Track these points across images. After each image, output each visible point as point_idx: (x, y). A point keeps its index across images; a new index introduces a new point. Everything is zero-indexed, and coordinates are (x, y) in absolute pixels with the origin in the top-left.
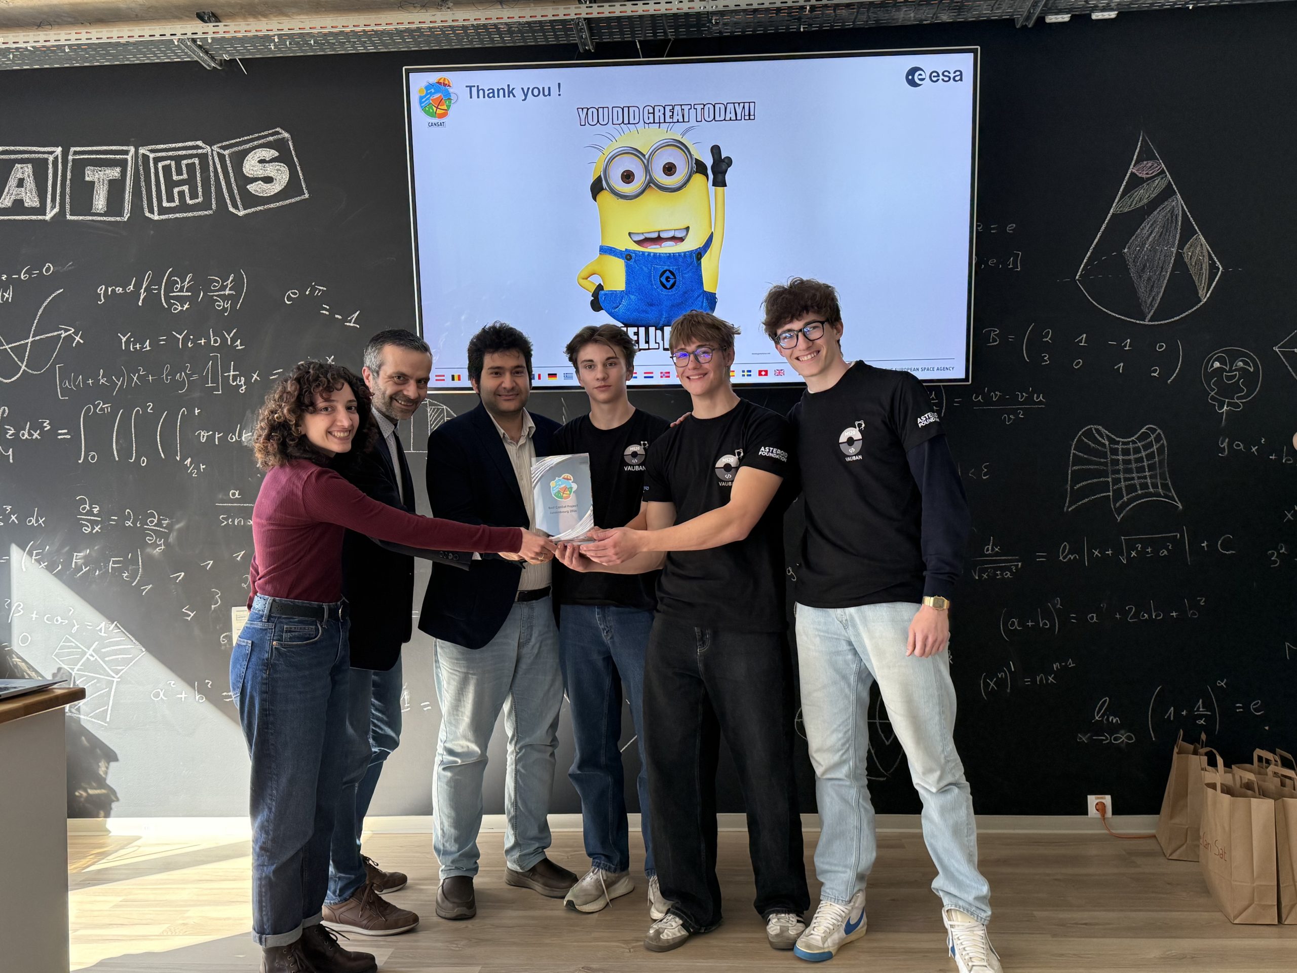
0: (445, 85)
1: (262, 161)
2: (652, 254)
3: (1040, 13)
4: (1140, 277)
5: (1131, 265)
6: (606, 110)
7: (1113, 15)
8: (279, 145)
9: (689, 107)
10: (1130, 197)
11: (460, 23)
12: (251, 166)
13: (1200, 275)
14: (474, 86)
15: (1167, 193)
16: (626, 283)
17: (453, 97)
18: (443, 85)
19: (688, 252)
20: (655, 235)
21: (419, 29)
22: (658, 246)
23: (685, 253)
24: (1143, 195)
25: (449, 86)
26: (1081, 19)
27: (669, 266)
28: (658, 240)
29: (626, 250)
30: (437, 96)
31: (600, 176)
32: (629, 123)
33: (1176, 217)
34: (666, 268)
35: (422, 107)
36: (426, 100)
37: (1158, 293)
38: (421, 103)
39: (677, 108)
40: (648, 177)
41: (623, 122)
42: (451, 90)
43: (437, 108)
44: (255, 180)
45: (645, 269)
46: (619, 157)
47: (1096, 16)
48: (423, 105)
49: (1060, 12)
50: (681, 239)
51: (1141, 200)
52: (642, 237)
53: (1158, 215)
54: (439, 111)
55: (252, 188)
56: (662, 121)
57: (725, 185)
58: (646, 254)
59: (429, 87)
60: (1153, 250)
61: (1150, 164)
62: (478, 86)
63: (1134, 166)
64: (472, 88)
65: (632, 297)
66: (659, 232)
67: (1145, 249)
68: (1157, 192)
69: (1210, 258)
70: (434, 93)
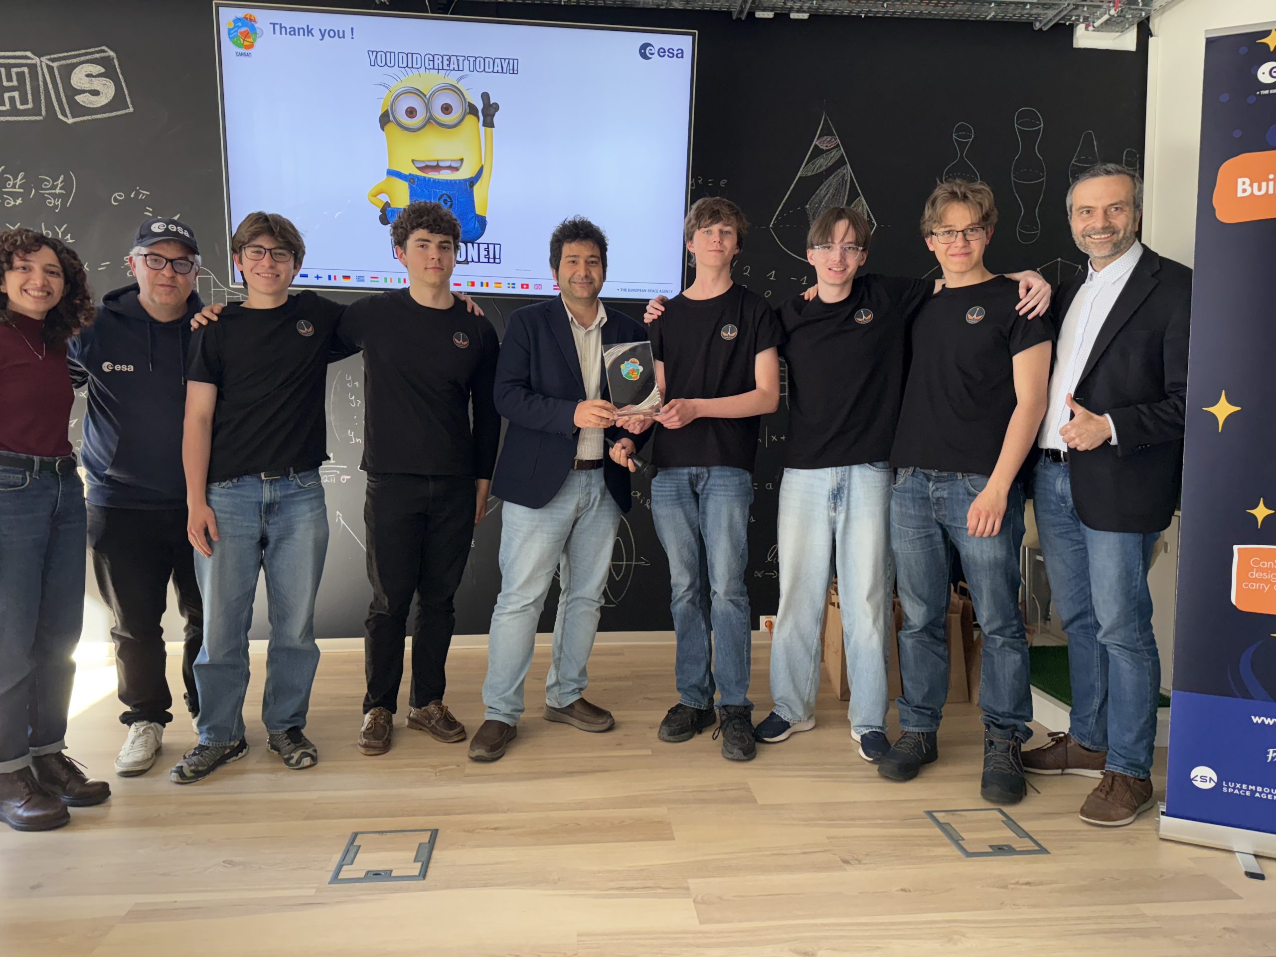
0: (251, 20)
1: (88, 76)
2: (431, 179)
3: (750, 9)
6: (392, 54)
7: (805, 16)
8: (104, 62)
9: (463, 58)
10: (813, 164)
12: (78, 79)
14: (278, 24)
15: (840, 163)
17: (258, 31)
18: (250, 20)
19: (462, 180)
20: (435, 164)
22: (438, 174)
23: (460, 181)
24: (823, 163)
26: (782, 17)
27: (446, 190)
28: (437, 168)
29: (409, 174)
30: (244, 29)
31: (387, 111)
32: (412, 68)
33: (846, 183)
34: (444, 192)
35: (230, 38)
36: (234, 32)
38: (229, 34)
39: (453, 59)
40: (428, 114)
41: (407, 66)
42: (256, 25)
43: (244, 40)
44: (83, 92)
45: (426, 191)
46: (402, 96)
47: (793, 16)
48: (231, 36)
49: (765, 9)
50: (457, 169)
51: (821, 166)
52: (423, 165)
53: (833, 180)
54: (246, 43)
55: (79, 98)
56: (440, 67)
57: (492, 126)
58: (427, 179)
59: (237, 20)
61: (829, 139)
62: (281, 24)
63: (817, 140)
64: (276, 26)
66: (438, 161)
68: (833, 161)
70: (241, 27)
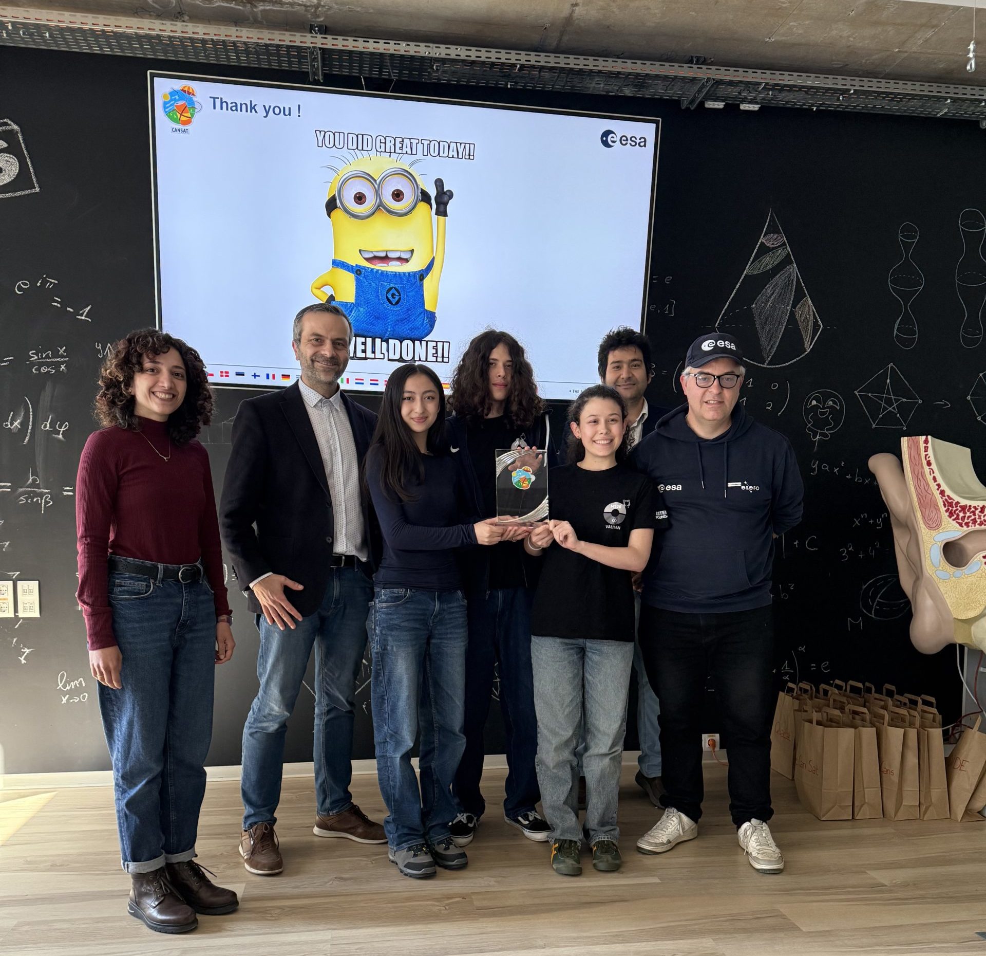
0: (189, 93)
2: (380, 272)
3: (703, 98)
4: (763, 328)
5: (757, 318)
6: (342, 135)
7: (756, 107)
9: (417, 141)
10: (760, 262)
11: (201, 36)
13: (806, 330)
14: (218, 98)
15: (786, 262)
16: (356, 295)
17: (197, 105)
18: (187, 93)
19: (412, 272)
20: (383, 255)
21: (158, 37)
22: (386, 265)
23: (409, 273)
24: (769, 262)
25: (193, 94)
26: (732, 108)
27: (395, 284)
28: (385, 259)
29: (357, 265)
30: (180, 103)
31: (334, 195)
32: (362, 150)
33: (792, 282)
34: (392, 285)
35: (166, 112)
36: (170, 106)
37: (775, 343)
38: (165, 108)
39: (406, 141)
40: (378, 200)
41: (357, 148)
42: (195, 99)
43: (181, 115)
45: (374, 285)
46: (351, 180)
47: (743, 107)
48: (167, 110)
49: (717, 99)
50: (407, 261)
51: (767, 265)
52: (371, 255)
53: (779, 279)
54: (183, 118)
56: (392, 151)
57: (445, 214)
58: (375, 271)
59: (173, 93)
60: (773, 307)
61: (775, 237)
62: (221, 99)
63: (764, 237)
64: (216, 100)
65: (361, 309)
66: (387, 251)
67: (768, 306)
68: (779, 259)
69: (815, 317)
70: (178, 100)
